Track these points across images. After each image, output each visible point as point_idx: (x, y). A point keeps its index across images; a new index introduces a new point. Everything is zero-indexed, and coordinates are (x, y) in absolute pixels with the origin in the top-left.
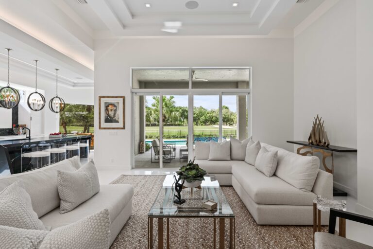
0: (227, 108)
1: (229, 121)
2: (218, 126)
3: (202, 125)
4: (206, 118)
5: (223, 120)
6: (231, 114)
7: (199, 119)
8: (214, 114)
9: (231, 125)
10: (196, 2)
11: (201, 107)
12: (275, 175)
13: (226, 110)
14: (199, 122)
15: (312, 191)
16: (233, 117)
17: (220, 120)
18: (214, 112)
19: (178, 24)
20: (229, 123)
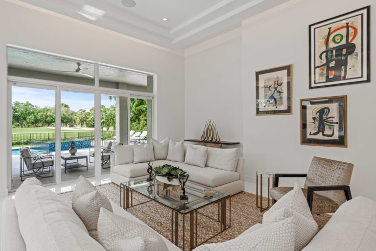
0: (66, 106)
1: (69, 122)
2: (54, 128)
3: (29, 126)
4: (35, 117)
5: (61, 120)
6: (72, 114)
7: (25, 119)
8: (49, 113)
9: (72, 126)
10: (135, 2)
11: (27, 102)
12: (206, 166)
13: (66, 108)
14: (24, 122)
15: (236, 171)
16: (75, 117)
17: (58, 120)
18: (48, 110)
19: (100, 13)
20: (69, 124)
